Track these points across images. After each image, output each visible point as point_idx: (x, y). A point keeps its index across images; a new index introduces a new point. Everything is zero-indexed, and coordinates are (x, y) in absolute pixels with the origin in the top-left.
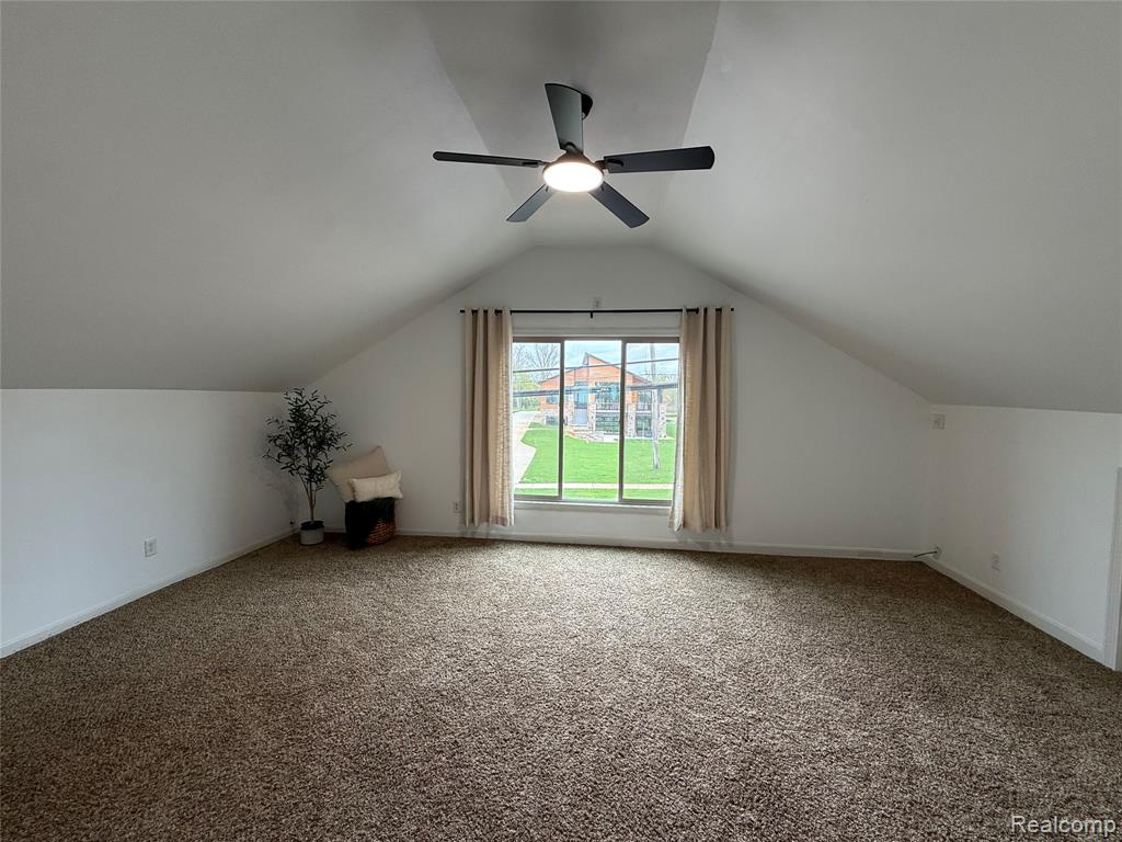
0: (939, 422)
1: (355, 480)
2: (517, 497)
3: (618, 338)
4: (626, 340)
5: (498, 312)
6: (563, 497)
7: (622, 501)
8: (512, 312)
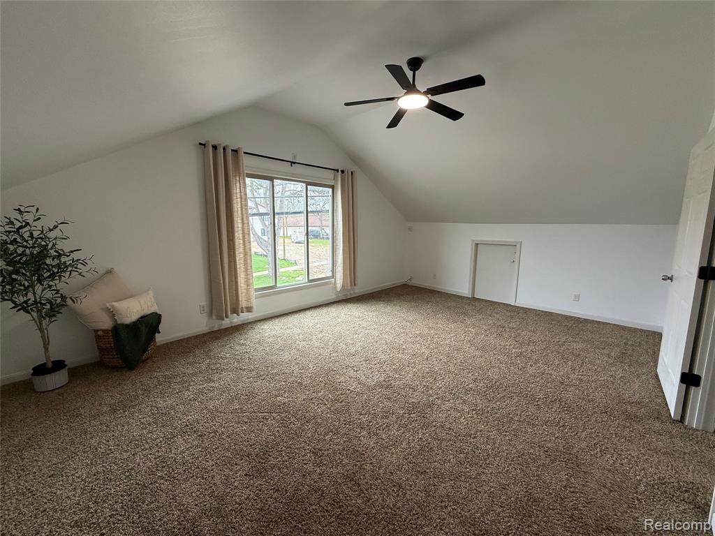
0: (410, 229)
1: (115, 304)
2: (257, 290)
3: (304, 182)
4: (308, 184)
5: (235, 151)
6: (278, 285)
7: (310, 281)
8: (244, 153)
